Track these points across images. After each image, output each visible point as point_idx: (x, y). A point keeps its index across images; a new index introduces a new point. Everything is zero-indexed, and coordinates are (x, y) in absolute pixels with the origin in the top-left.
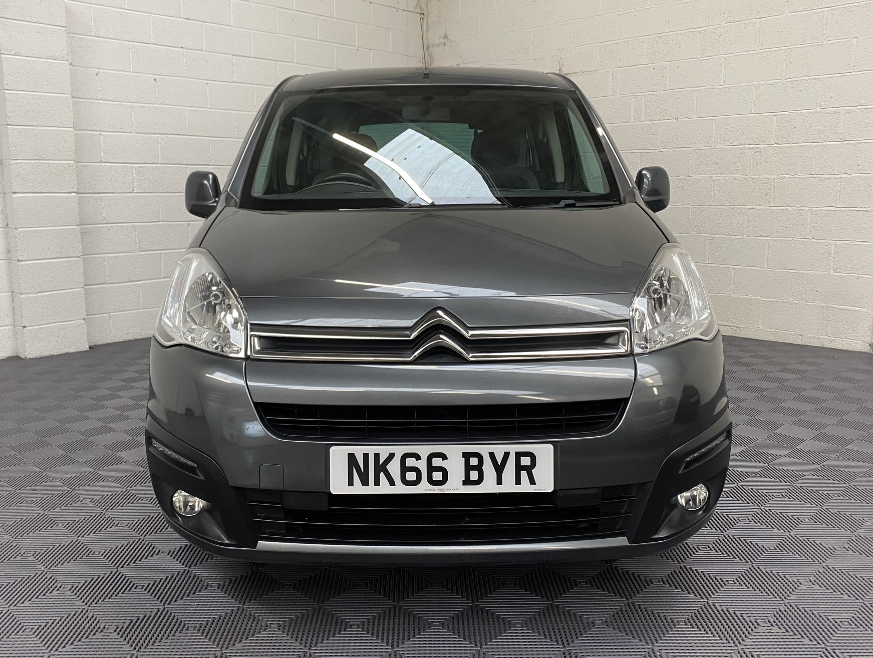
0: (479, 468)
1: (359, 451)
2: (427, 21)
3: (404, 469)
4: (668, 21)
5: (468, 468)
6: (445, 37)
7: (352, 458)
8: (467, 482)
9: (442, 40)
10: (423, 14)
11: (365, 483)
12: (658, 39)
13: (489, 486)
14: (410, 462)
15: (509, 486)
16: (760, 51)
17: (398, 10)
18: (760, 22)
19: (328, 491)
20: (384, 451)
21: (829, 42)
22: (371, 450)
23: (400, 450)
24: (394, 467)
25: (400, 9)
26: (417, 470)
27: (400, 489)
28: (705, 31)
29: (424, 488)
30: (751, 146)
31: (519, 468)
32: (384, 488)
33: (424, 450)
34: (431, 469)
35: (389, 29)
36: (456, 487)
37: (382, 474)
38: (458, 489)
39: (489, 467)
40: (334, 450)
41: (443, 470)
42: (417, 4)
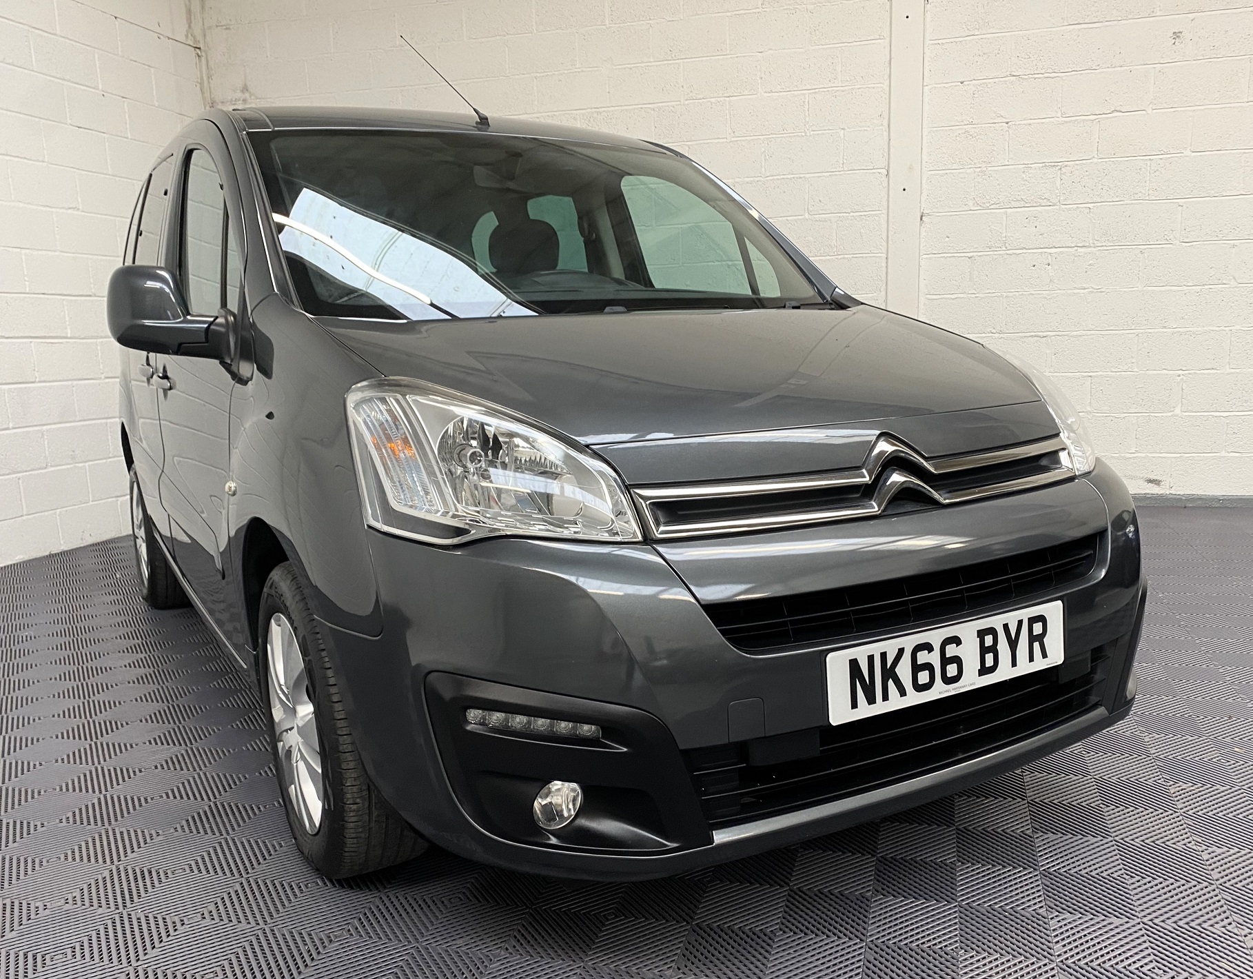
0: (993, 649)
1: (861, 653)
2: (207, 62)
3: (916, 668)
5: (984, 650)
6: (245, 89)
7: (854, 664)
8: (984, 671)
9: (239, 95)
10: (199, 48)
11: (871, 700)
13: (1005, 672)
14: (923, 657)
15: (1025, 668)
17: (161, 37)
19: (825, 723)
20: (890, 646)
22: (876, 649)
23: (908, 642)
24: (904, 671)
25: (163, 35)
26: (928, 667)
27: (914, 699)
29: (940, 691)
31: (1032, 639)
32: (896, 703)
33: (935, 636)
34: (945, 661)
35: (149, 66)
36: (972, 681)
37: (891, 683)
38: (974, 684)
39: (1003, 646)
40: (831, 658)
41: (957, 660)
42: (187, 31)
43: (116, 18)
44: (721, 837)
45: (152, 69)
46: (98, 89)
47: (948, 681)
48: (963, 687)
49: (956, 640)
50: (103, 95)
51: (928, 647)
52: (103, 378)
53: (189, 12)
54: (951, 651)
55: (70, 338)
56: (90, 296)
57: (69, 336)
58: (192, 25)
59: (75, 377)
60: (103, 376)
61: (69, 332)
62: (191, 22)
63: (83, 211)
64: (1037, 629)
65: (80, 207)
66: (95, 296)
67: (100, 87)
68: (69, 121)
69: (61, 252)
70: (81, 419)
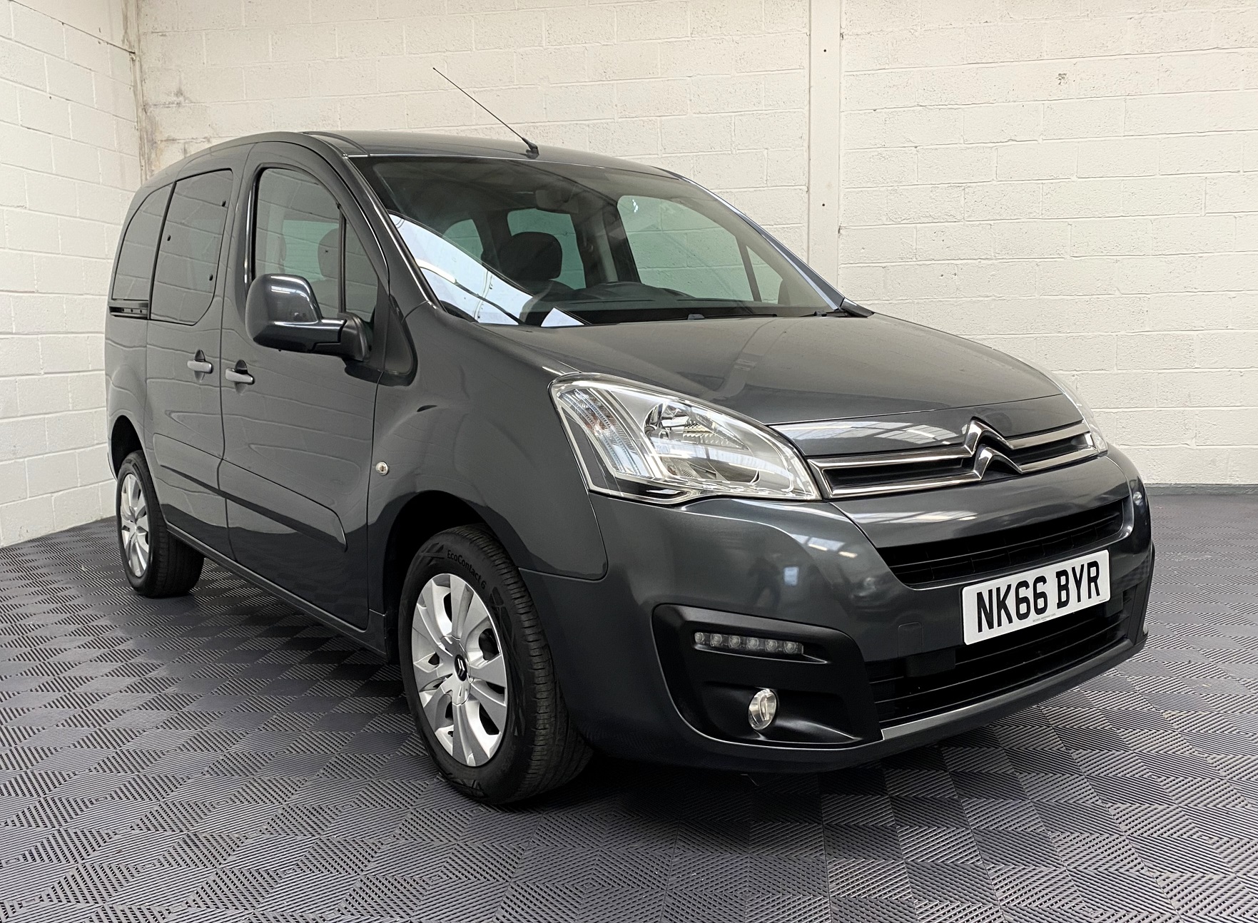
0: (1066, 587)
1: (984, 587)
2: (141, 66)
3: (1019, 601)
4: (544, 107)
5: (1061, 588)
6: (179, 93)
7: (980, 595)
8: (1061, 604)
9: (174, 98)
10: (134, 53)
11: (991, 626)
12: (532, 129)
13: (1073, 607)
14: (1023, 592)
15: (1086, 603)
16: (664, 155)
17: (101, 41)
18: (661, 122)
19: (960, 643)
20: (1001, 583)
21: (740, 151)
22: (993, 584)
23: (1014, 579)
24: (1011, 602)
26: (1026, 600)
27: (1018, 625)
28: (594, 125)
29: (1033, 620)
30: (660, 270)
31: (1090, 580)
32: (1006, 628)
33: (1030, 576)
34: (1037, 596)
35: (90, 69)
36: (1053, 613)
37: (1003, 611)
38: (1054, 614)
39: (1072, 585)
40: (966, 591)
41: (1043, 595)
42: (124, 36)
43: (63, 23)
44: (888, 733)
45: (93, 73)
46: (46, 92)
47: (1040, 611)
48: (1049, 616)
49: (1042, 579)
50: (50, 98)
51: (1024, 584)
52: (43, 373)
53: (126, 18)
54: (1041, 588)
55: (15, 334)
56: (33, 292)
57: (14, 331)
58: (129, 31)
59: (18, 373)
60: (42, 372)
61: (14, 328)
62: (127, 28)
63: (30, 210)
64: (1093, 571)
65: (27, 206)
66: (38, 292)
67: (48, 90)
68: (21, 123)
69: (10, 249)
70: (23, 414)
